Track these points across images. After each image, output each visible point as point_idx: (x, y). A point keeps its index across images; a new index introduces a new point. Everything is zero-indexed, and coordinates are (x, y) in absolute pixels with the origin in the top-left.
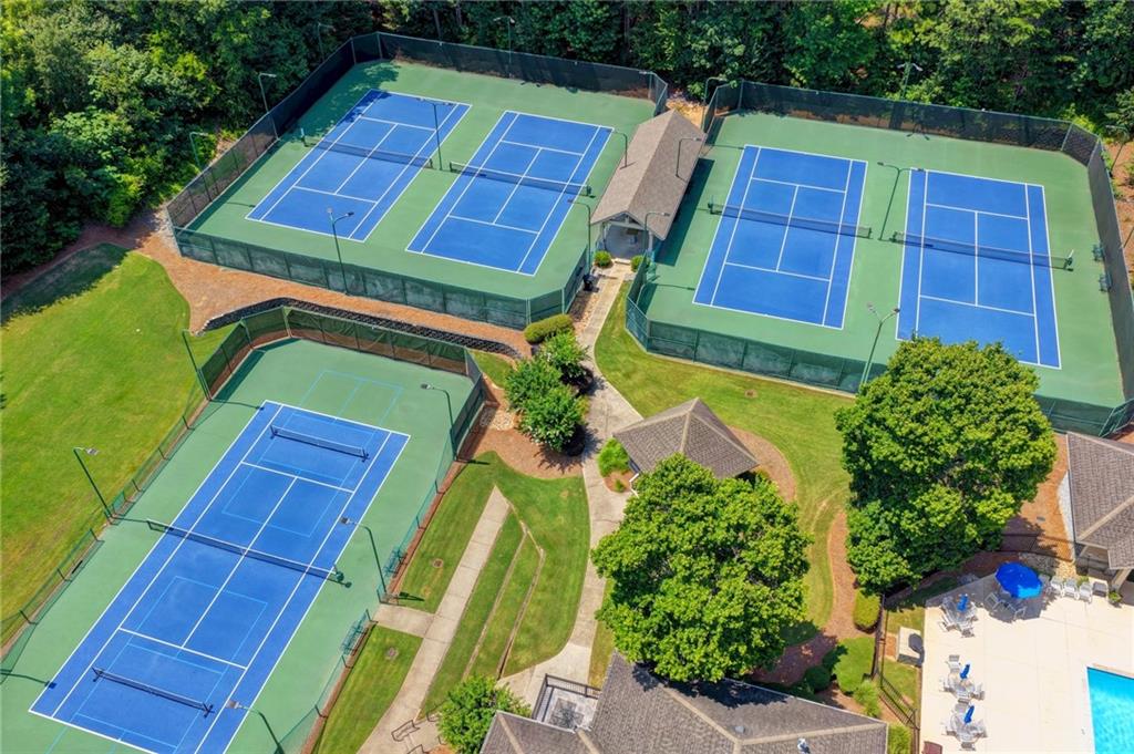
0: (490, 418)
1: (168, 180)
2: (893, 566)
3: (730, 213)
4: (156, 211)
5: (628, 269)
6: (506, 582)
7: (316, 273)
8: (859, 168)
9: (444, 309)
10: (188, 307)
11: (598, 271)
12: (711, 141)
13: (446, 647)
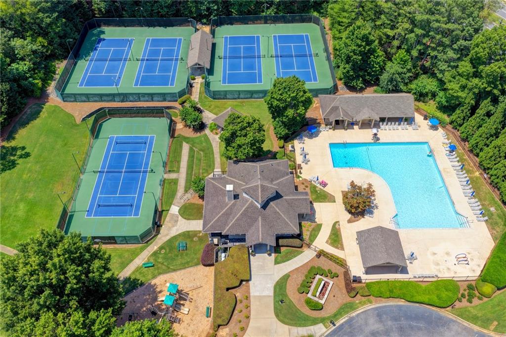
0: (176, 126)
1: (47, 80)
2: (284, 131)
3: (225, 58)
4: (46, 90)
5: (201, 79)
6: (195, 161)
7: (110, 98)
8: (258, 37)
9: (152, 100)
10: (73, 116)
11: (192, 81)
12: (214, 37)
13: (185, 179)
